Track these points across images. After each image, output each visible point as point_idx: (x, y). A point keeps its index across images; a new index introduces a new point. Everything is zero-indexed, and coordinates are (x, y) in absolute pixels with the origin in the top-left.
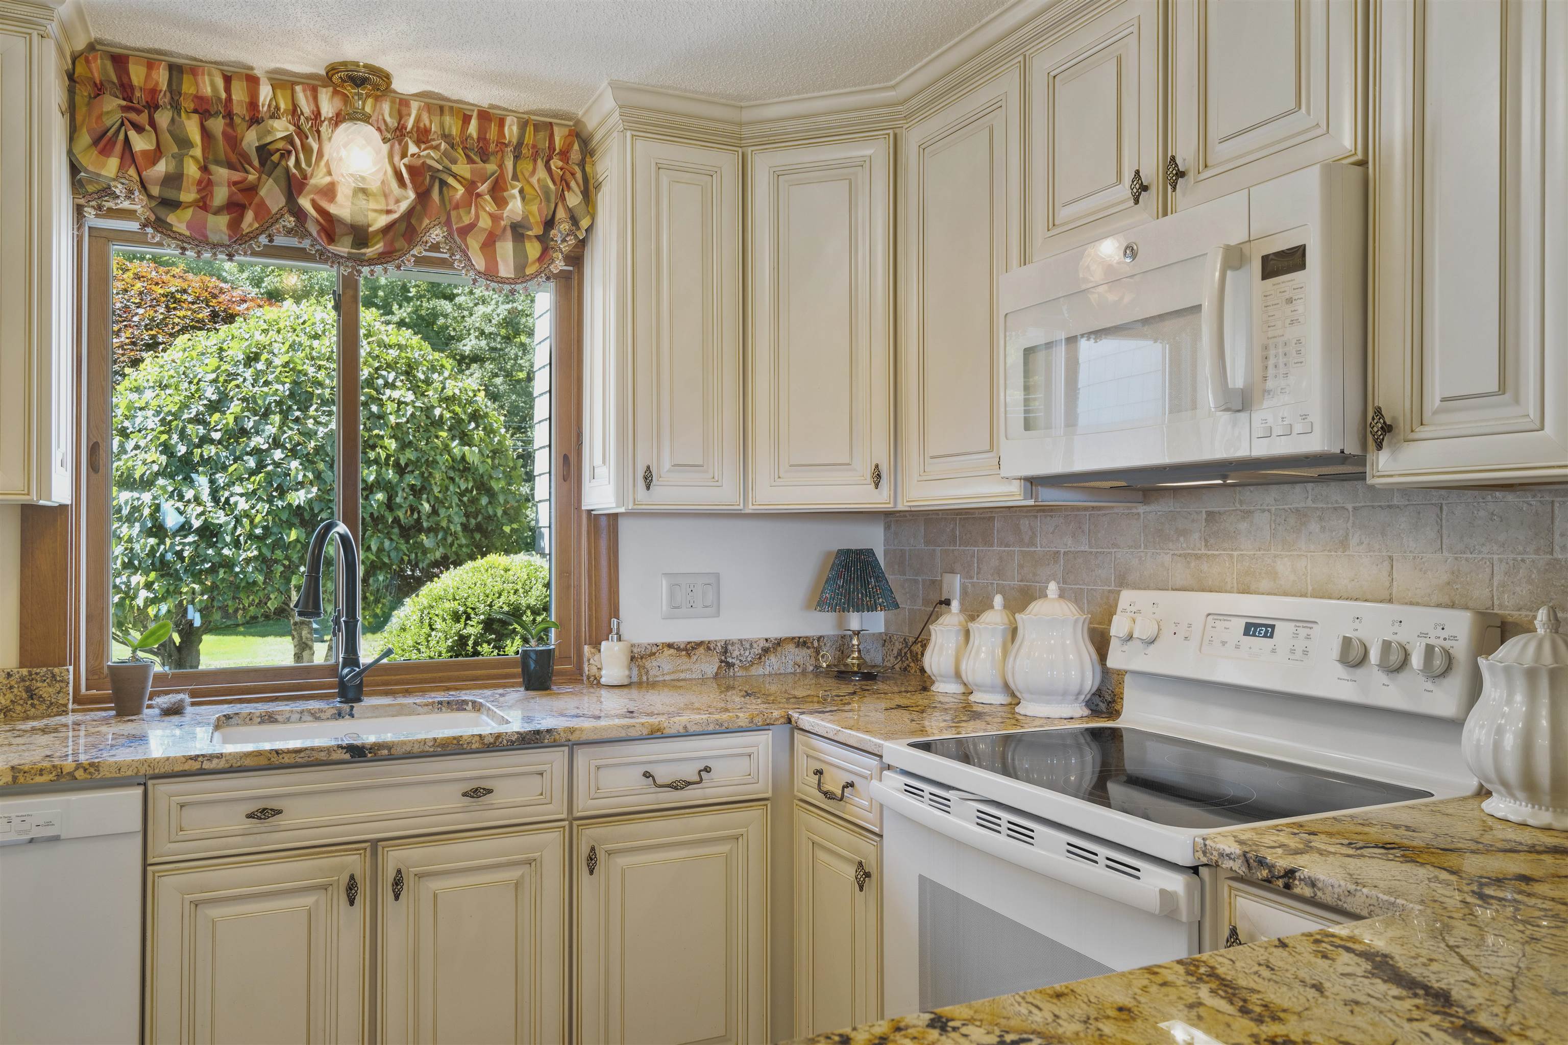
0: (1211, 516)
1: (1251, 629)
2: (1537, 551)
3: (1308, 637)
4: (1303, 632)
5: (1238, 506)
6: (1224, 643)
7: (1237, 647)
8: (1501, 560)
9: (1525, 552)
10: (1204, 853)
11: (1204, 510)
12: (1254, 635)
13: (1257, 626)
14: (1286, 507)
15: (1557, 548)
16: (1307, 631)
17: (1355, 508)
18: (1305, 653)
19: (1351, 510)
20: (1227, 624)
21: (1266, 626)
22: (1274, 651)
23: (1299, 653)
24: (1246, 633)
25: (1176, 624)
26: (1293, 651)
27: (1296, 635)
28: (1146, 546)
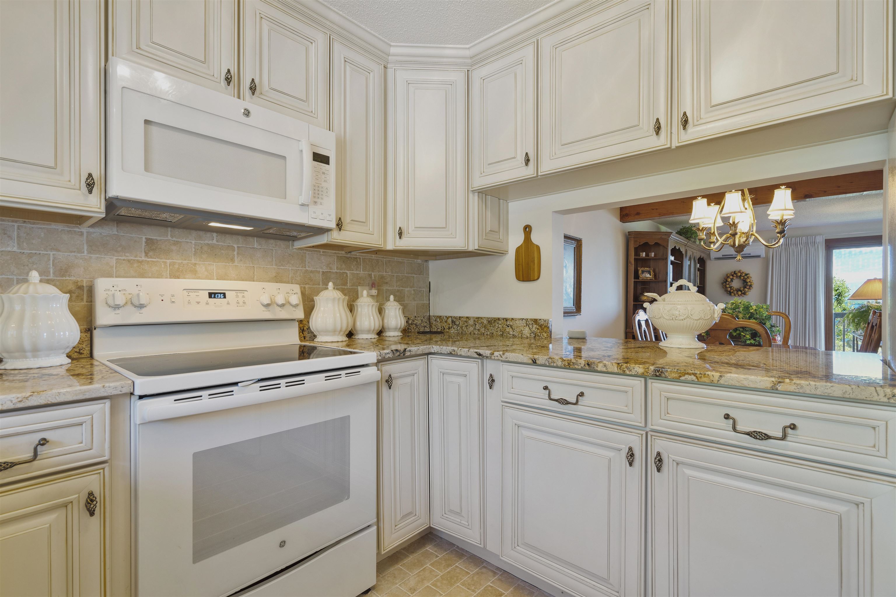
0: (150, 242)
1: (212, 295)
2: (302, 267)
3: (243, 297)
4: (240, 295)
5: (169, 238)
6: (198, 303)
7: (207, 304)
8: (292, 269)
9: (299, 267)
10: (380, 356)
11: (144, 238)
12: (215, 297)
13: (215, 294)
14: (202, 242)
15: (307, 266)
16: (243, 294)
17: (238, 247)
18: (244, 303)
19: (236, 247)
20: (196, 293)
21: (221, 293)
22: (228, 303)
23: (241, 303)
24: (210, 297)
25: (162, 296)
26: (238, 303)
27: (237, 296)
28: (89, 252)
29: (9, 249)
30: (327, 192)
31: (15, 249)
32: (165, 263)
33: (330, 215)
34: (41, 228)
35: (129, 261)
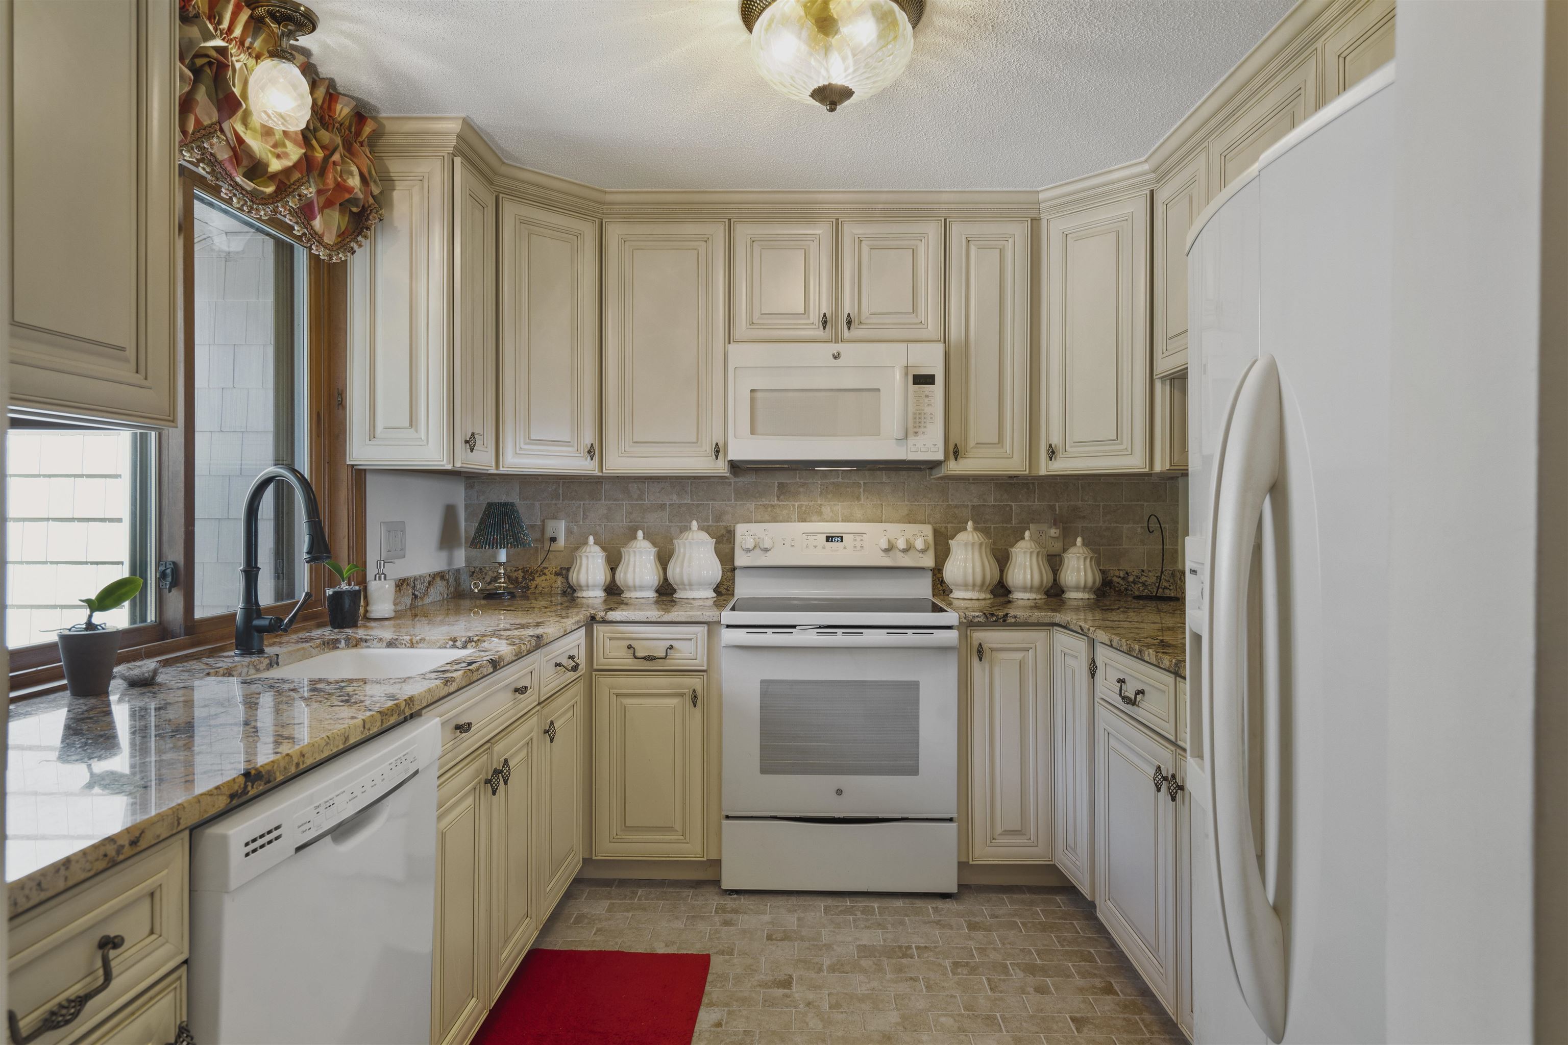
0: (781, 486)
1: (829, 539)
2: (943, 501)
3: (862, 540)
4: (858, 538)
5: (798, 480)
6: (815, 547)
7: (824, 548)
8: (929, 505)
9: (938, 501)
10: (965, 618)
11: (776, 482)
12: (832, 541)
13: (832, 537)
14: (827, 481)
15: (950, 500)
16: (862, 538)
17: (864, 483)
18: (862, 547)
19: (862, 483)
20: (815, 537)
21: (838, 537)
22: (845, 548)
23: (859, 548)
24: (827, 540)
25: (784, 539)
26: (855, 547)
27: (855, 540)
28: (736, 500)
29: (686, 502)
30: (931, 418)
31: (689, 501)
32: (794, 505)
33: (935, 445)
34: (704, 482)
35: (764, 506)
